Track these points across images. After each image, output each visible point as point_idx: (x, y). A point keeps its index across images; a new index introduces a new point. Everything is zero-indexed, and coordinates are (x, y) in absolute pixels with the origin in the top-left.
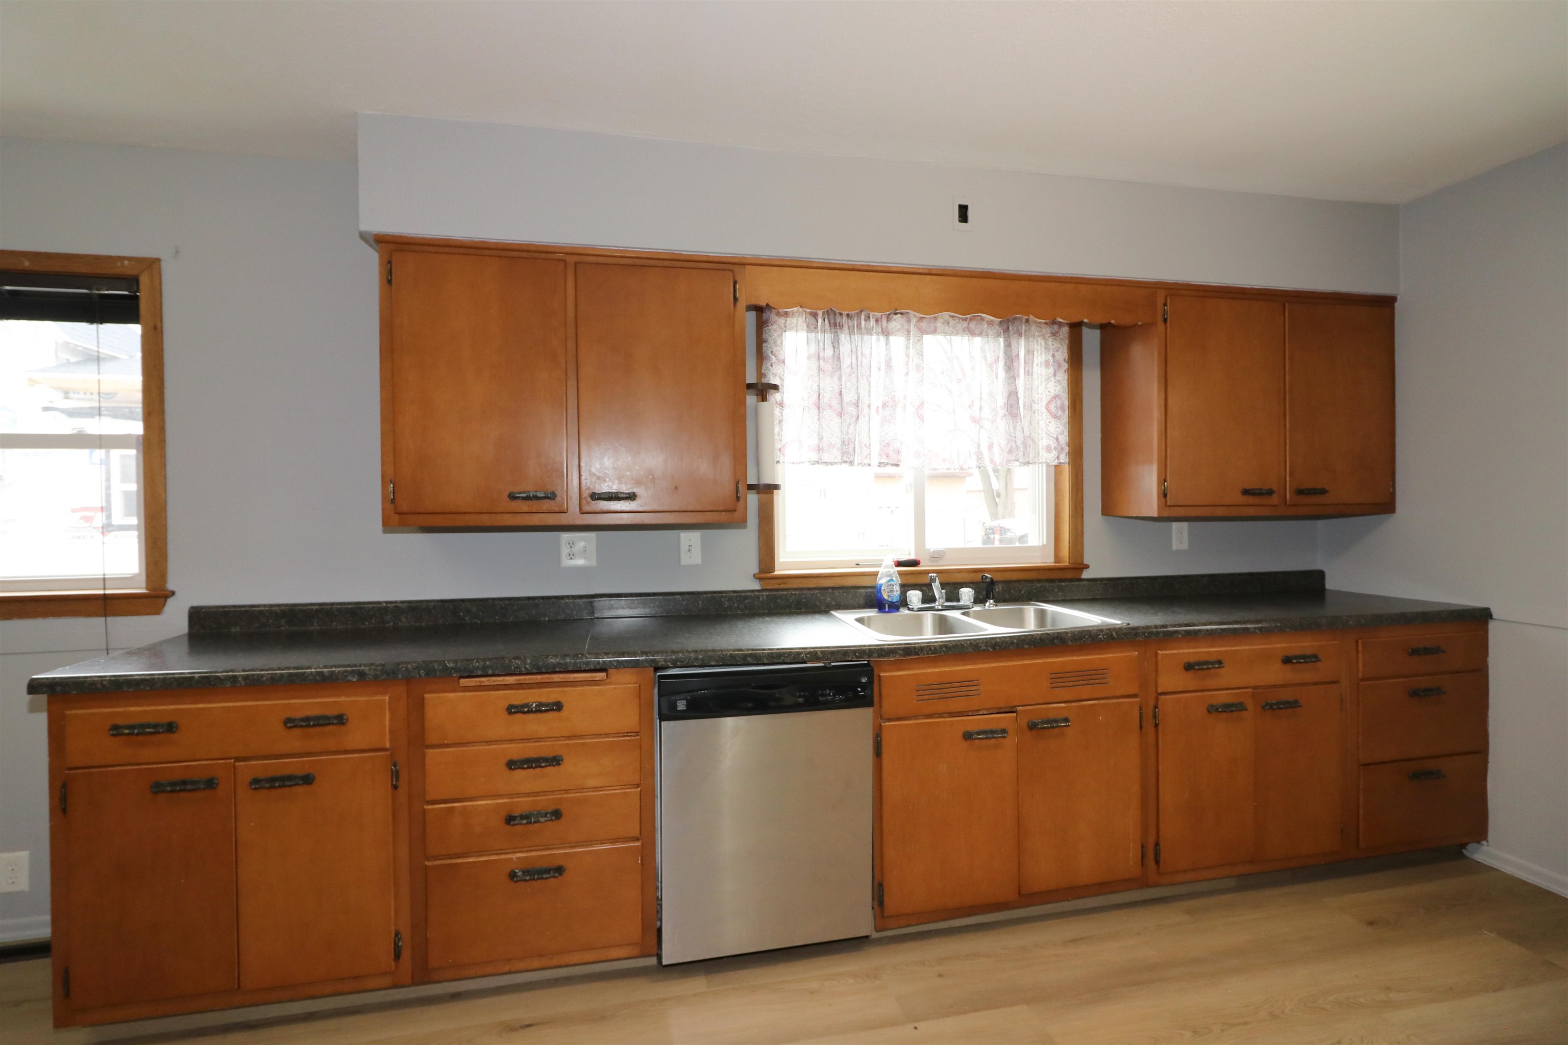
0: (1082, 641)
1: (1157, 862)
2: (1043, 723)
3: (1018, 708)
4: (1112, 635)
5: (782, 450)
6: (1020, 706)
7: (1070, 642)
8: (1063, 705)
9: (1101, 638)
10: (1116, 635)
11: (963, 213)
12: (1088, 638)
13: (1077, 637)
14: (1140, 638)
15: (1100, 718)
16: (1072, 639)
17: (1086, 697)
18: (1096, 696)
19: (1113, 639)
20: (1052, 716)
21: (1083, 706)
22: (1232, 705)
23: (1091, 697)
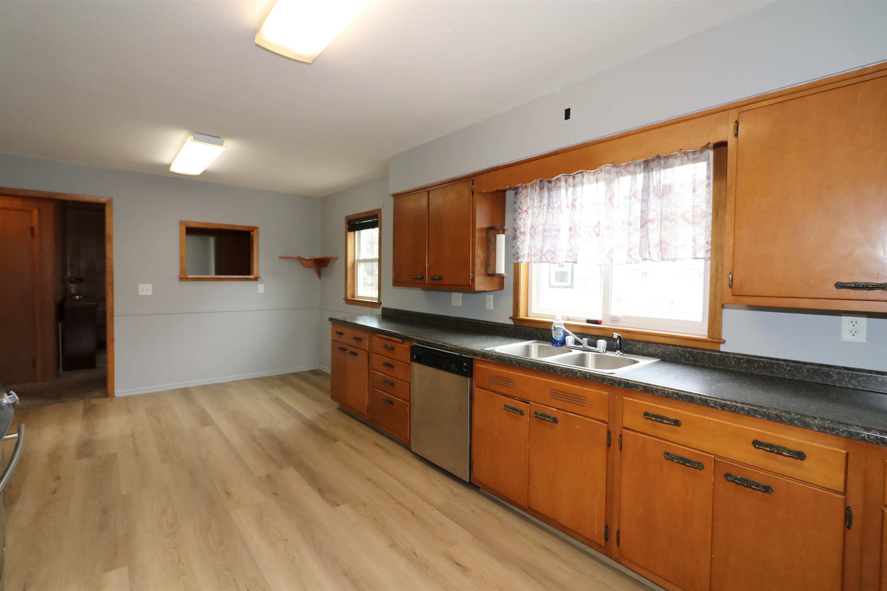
0: (567, 375)
1: (618, 545)
2: (541, 415)
3: (531, 402)
4: (586, 375)
5: (523, 256)
6: (532, 401)
7: (559, 372)
8: (555, 410)
9: (579, 375)
10: (589, 376)
11: (567, 114)
12: (570, 373)
13: (563, 371)
14: (606, 383)
15: (578, 427)
16: (560, 371)
17: (570, 411)
18: (578, 412)
19: (587, 378)
20: (548, 413)
21: (567, 415)
22: (689, 461)
23: (575, 412)
